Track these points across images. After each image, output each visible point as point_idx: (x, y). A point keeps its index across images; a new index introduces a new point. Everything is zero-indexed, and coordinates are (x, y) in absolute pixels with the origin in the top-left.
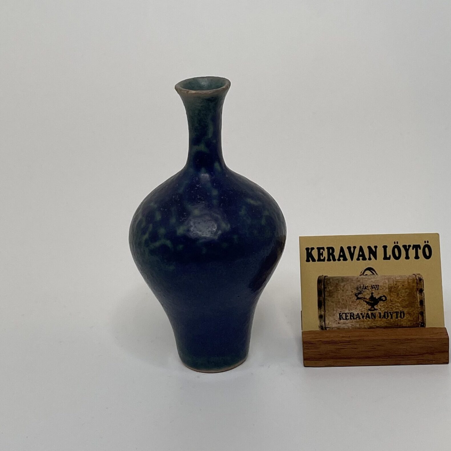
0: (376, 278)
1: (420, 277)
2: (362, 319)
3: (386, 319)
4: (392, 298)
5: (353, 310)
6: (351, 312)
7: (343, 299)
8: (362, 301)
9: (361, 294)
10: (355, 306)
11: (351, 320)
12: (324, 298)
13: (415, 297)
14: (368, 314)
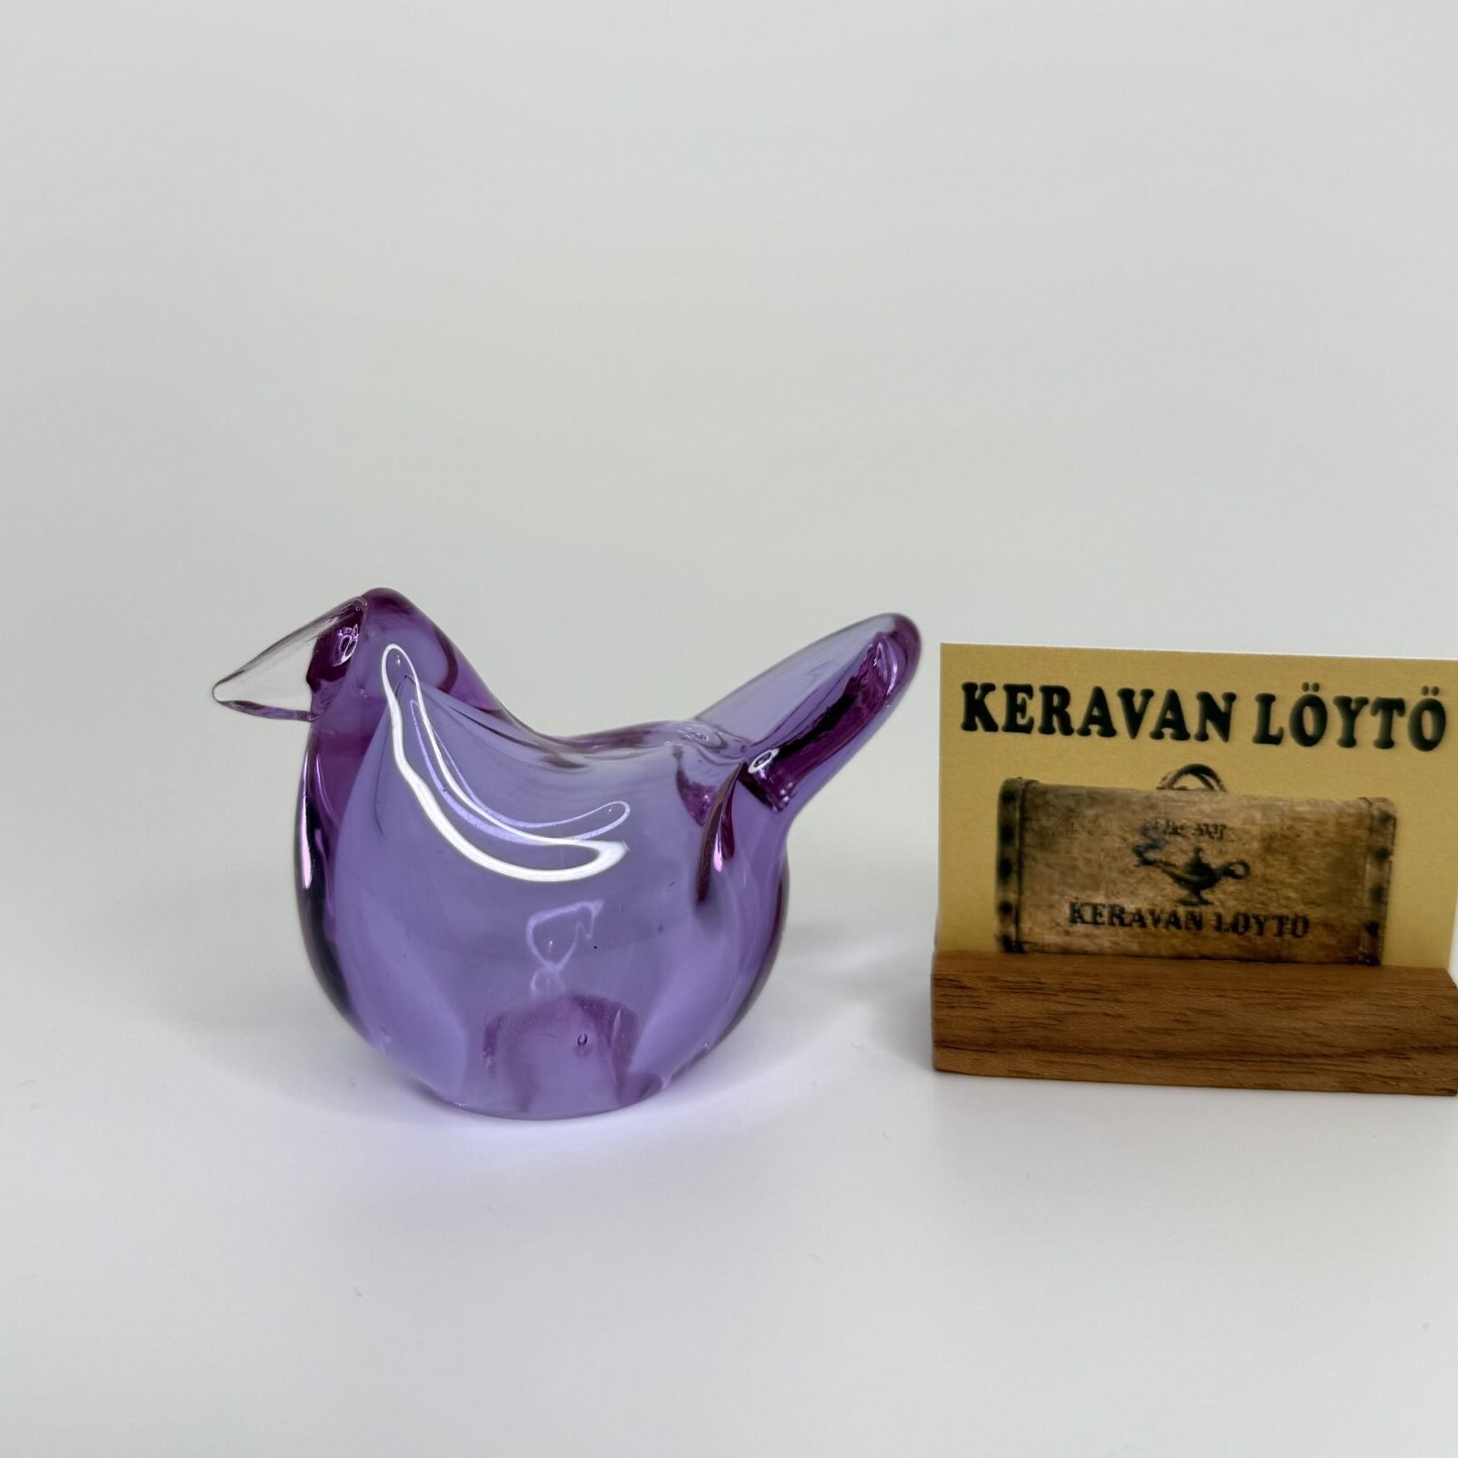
0: (1219, 802)
1: (1384, 807)
2: (1153, 928)
3: (1240, 934)
4: (1269, 871)
5: (1123, 896)
6: (1112, 902)
7: (1089, 861)
8: (1157, 874)
9: (1157, 850)
10: (1131, 885)
11: (1112, 929)
12: (1021, 854)
13: (1356, 875)
14: (1174, 914)
